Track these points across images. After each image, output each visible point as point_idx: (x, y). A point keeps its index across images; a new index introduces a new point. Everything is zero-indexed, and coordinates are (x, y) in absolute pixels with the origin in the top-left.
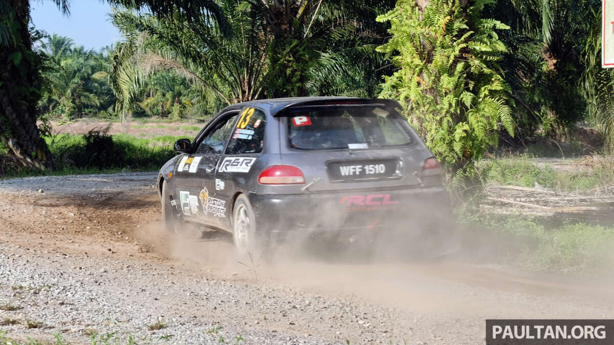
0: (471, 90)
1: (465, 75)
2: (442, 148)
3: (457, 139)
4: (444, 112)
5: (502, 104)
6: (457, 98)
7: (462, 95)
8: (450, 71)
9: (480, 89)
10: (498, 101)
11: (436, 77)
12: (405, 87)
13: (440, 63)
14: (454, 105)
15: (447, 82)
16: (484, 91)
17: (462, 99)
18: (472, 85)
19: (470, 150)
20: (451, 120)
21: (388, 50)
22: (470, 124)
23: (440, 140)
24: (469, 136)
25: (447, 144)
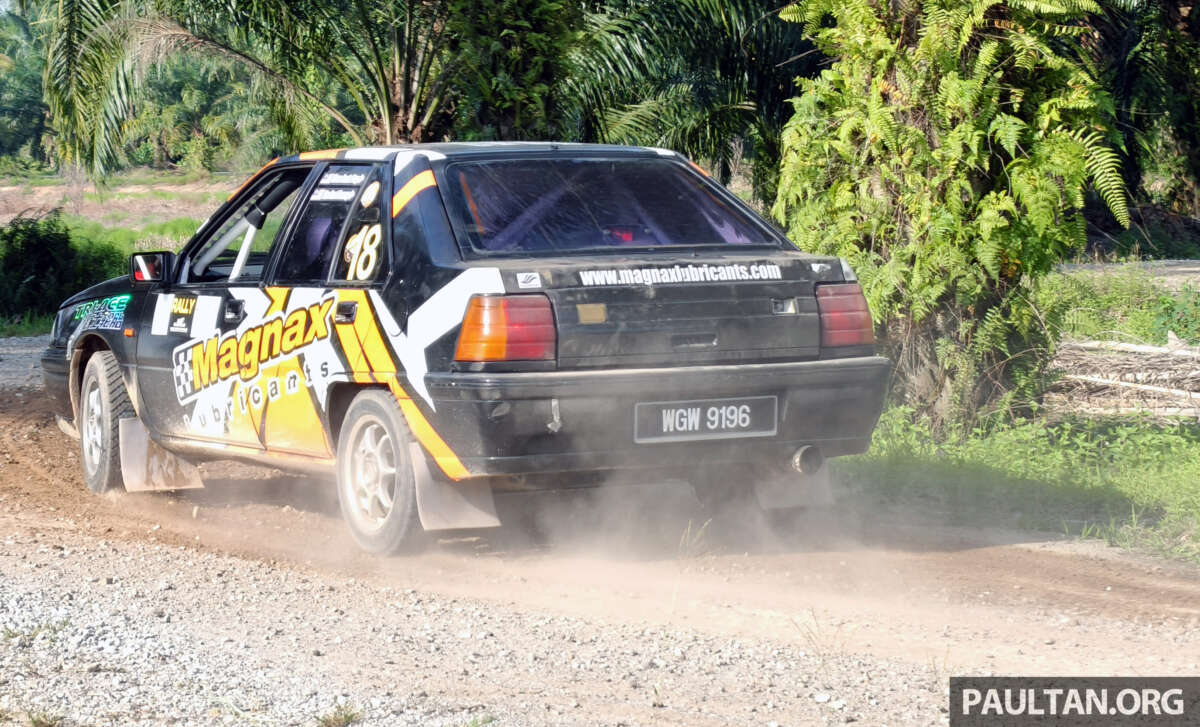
0: (1016, 110)
1: (999, 75)
2: (949, 257)
3: (986, 234)
4: (952, 165)
5: (1096, 144)
6: (982, 132)
7: (993, 124)
8: (964, 64)
9: (1037, 107)
10: (1084, 136)
11: (927, 79)
12: (850, 106)
13: (938, 45)
14: (974, 149)
15: (956, 92)
16: (1048, 113)
17: (995, 132)
18: (1019, 100)
19: (1018, 262)
20: (968, 187)
21: (810, 15)
22: (1016, 194)
23: (944, 238)
24: (1014, 224)
25: (961, 246)
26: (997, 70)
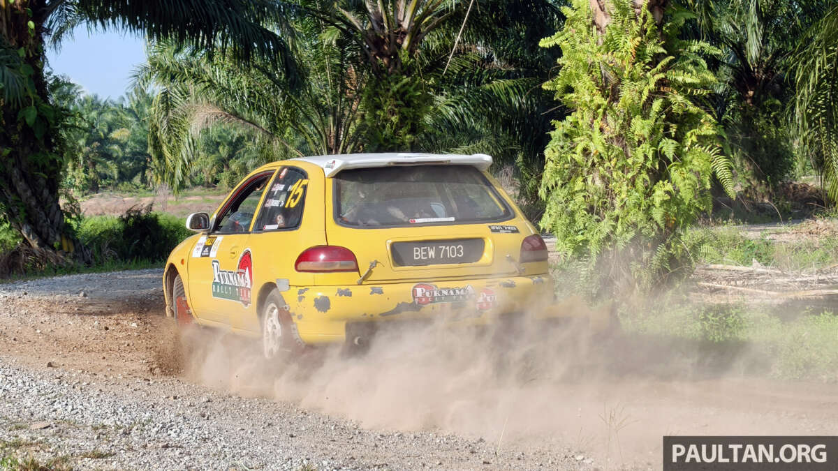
0: (673, 136)
1: (664, 116)
2: (637, 217)
3: (657, 204)
4: (638, 167)
5: (716, 154)
6: (654, 148)
7: (661, 143)
8: (644, 111)
9: (684, 134)
10: (710, 150)
11: (624, 120)
12: (582, 135)
13: (630, 101)
14: (650, 157)
15: (640, 127)
16: (691, 137)
17: (662, 148)
18: (674, 130)
19: (674, 218)
20: (648, 178)
21: (559, 87)
22: (673, 182)
23: (634, 207)
24: (673, 199)
25: (644, 211)
26: (663, 114)
